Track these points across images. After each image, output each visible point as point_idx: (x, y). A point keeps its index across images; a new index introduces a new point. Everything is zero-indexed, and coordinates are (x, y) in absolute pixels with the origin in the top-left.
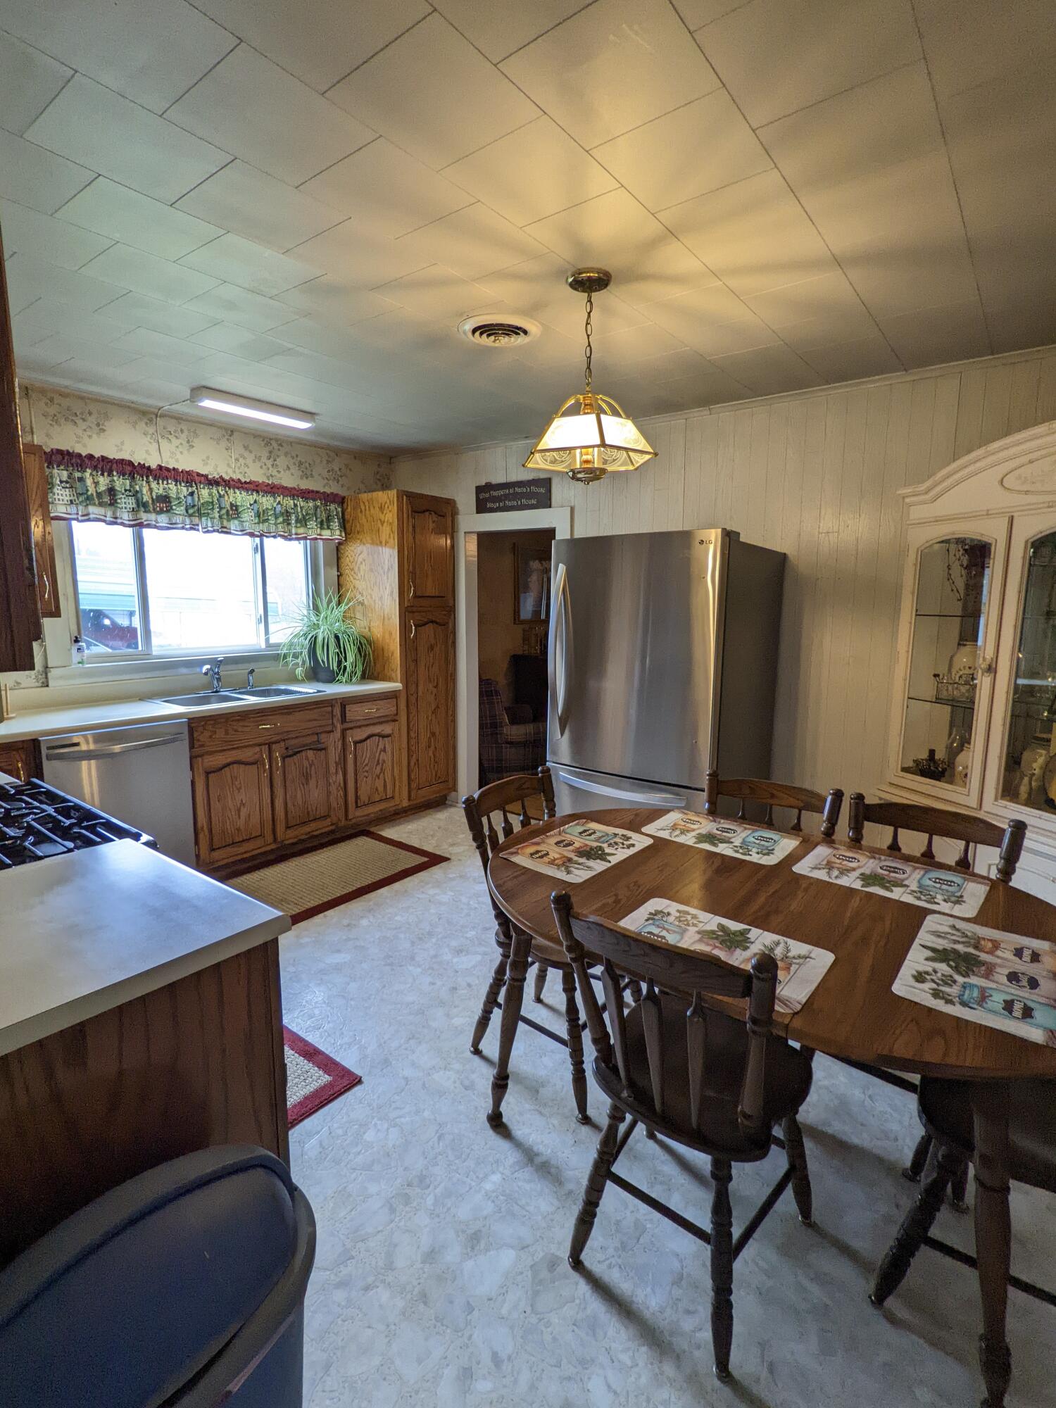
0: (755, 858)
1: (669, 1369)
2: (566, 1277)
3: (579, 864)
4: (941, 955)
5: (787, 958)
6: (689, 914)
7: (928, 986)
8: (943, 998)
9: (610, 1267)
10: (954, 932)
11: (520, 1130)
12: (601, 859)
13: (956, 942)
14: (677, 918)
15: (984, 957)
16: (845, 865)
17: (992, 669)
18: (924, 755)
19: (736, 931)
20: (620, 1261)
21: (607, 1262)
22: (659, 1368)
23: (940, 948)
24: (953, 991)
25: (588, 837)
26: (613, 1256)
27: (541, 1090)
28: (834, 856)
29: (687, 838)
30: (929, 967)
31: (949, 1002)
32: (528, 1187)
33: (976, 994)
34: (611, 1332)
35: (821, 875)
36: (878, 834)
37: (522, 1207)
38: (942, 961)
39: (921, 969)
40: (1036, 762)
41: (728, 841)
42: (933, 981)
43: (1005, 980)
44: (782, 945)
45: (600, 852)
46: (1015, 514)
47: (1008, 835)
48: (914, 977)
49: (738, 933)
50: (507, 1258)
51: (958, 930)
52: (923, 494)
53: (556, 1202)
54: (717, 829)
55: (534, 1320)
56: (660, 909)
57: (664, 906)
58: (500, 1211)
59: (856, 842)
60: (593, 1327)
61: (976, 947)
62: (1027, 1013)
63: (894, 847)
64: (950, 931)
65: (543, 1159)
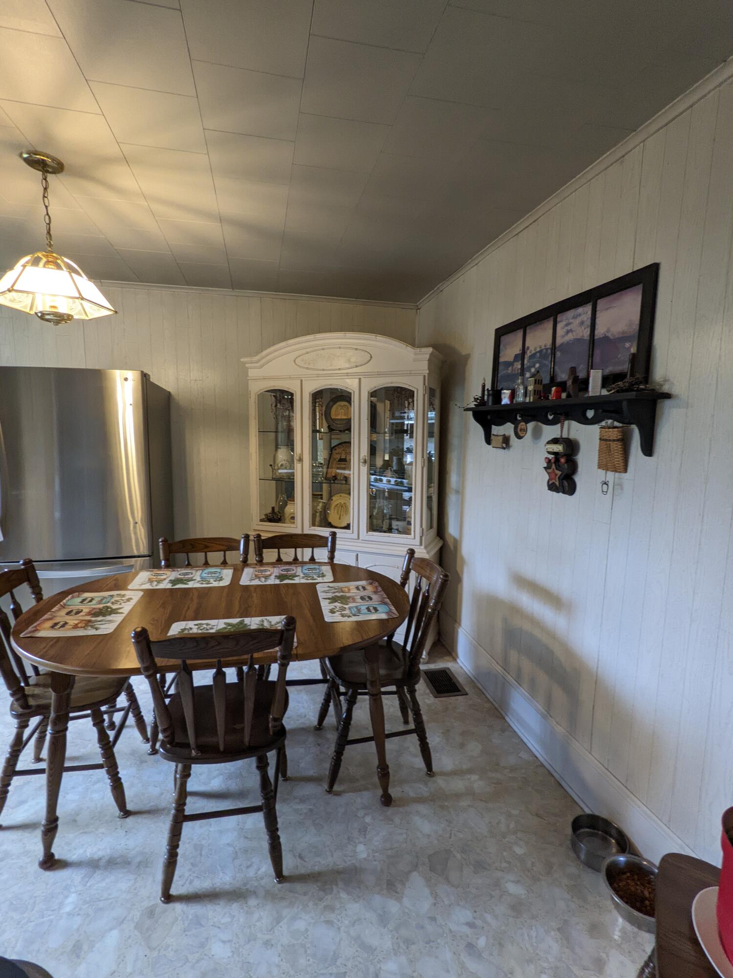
0: (215, 584)
1: (252, 902)
2: (165, 911)
3: (99, 621)
4: (334, 600)
5: (272, 625)
6: (204, 624)
7: (337, 614)
8: (346, 616)
9: (191, 882)
10: (331, 589)
11: (74, 855)
12: (114, 613)
13: (334, 592)
14: (198, 629)
15: (348, 595)
16: (264, 574)
17: (301, 460)
18: (269, 510)
19: (237, 623)
20: (195, 875)
21: (188, 882)
22: (246, 907)
23: (331, 597)
24: (347, 612)
25: (90, 603)
26: (190, 875)
27: (78, 818)
28: (256, 571)
29: (165, 585)
30: (332, 606)
31: (349, 617)
32: (104, 884)
33: (355, 610)
34: (210, 914)
35: (256, 582)
36: (270, 555)
37: (106, 899)
38: (335, 602)
39: (330, 608)
40: (318, 506)
41: (191, 580)
42: (338, 611)
43: (360, 601)
44: (265, 621)
45: (109, 610)
46: (303, 379)
47: (330, 539)
48: (330, 612)
49: (239, 624)
50: (113, 938)
51: (331, 587)
52: (255, 363)
53: (132, 877)
54: (180, 575)
55: (155, 954)
56: (183, 628)
57: (184, 625)
58: (88, 915)
59: (260, 562)
60: (197, 922)
61: (343, 592)
62: (376, 610)
63: (279, 560)
64: (329, 589)
65: (107, 858)
